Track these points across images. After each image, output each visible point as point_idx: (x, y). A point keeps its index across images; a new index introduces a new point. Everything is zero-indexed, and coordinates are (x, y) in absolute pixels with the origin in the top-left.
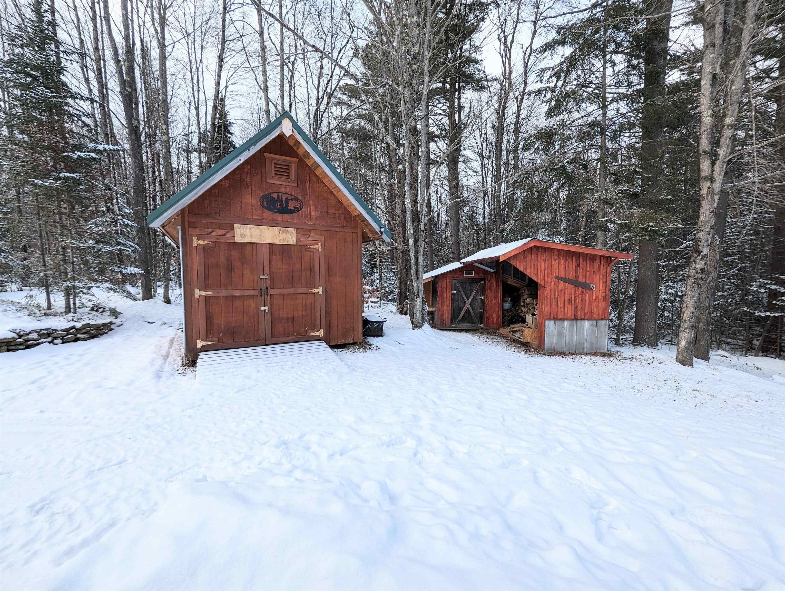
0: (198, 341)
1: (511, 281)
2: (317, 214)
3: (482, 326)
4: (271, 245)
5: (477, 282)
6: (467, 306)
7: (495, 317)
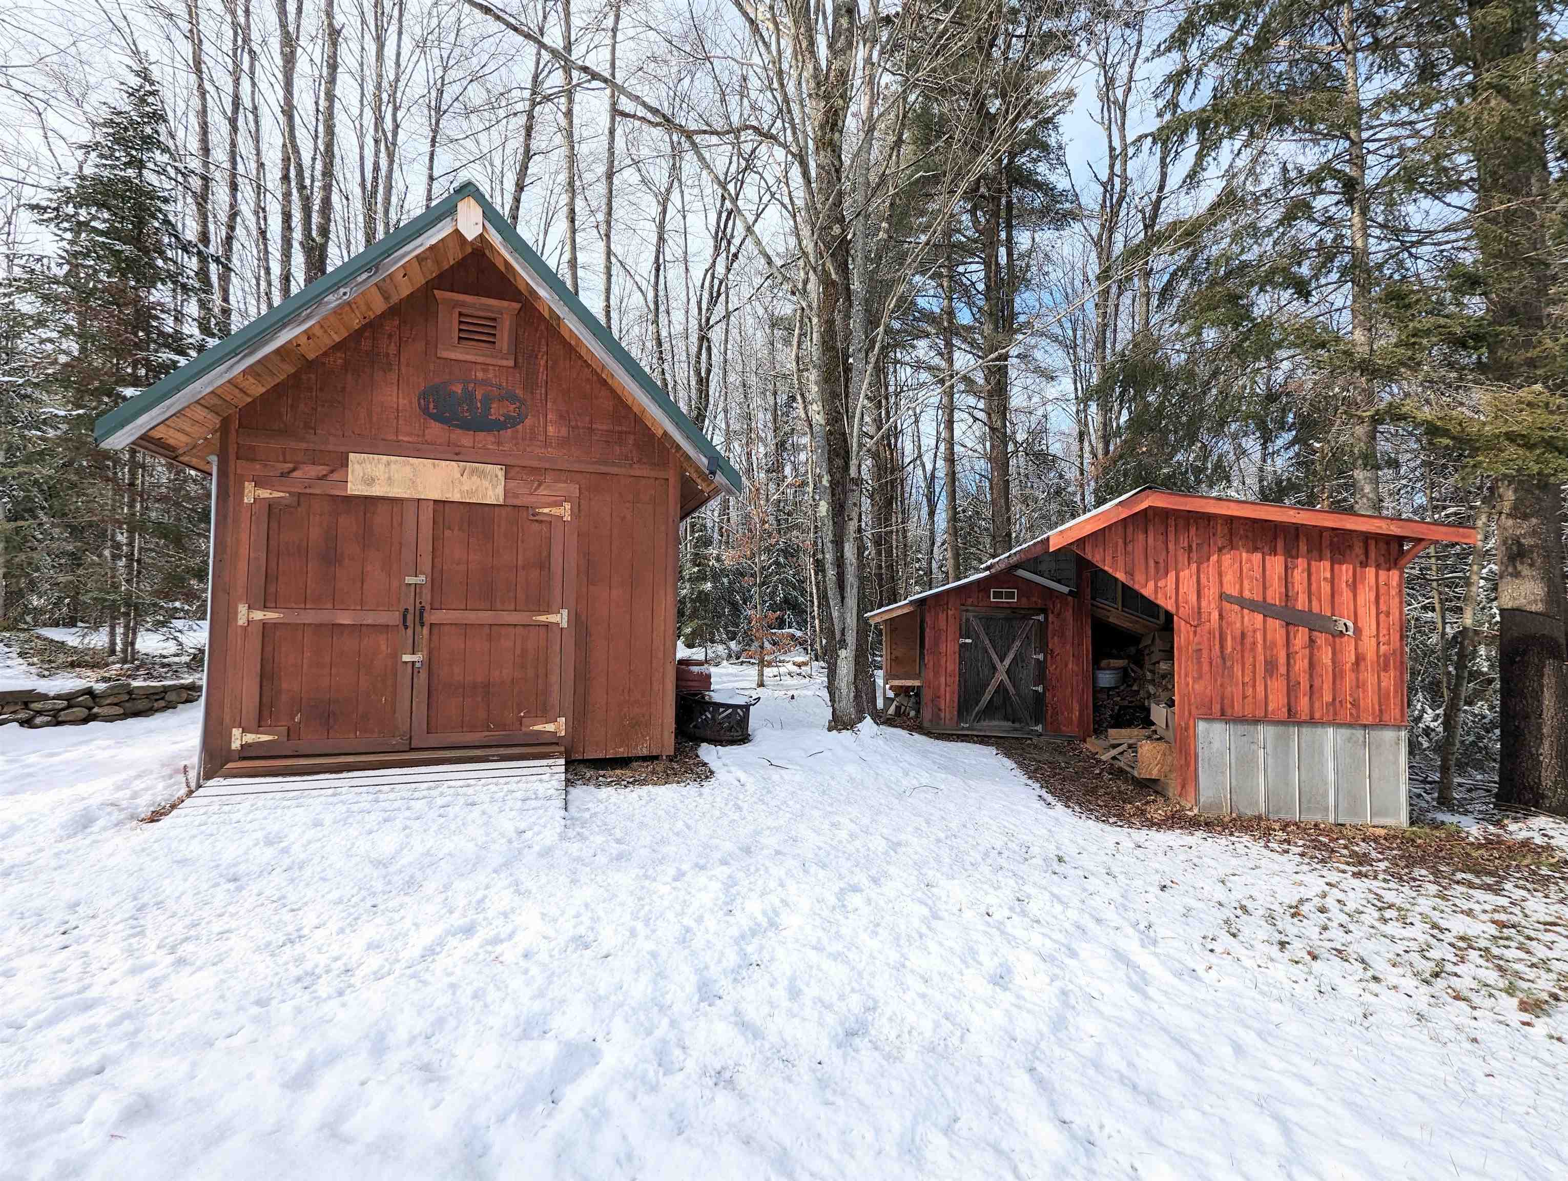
0: (236, 732)
1: (1117, 617)
2: (564, 432)
3: (1039, 728)
4: (440, 504)
5: (1025, 617)
6: (1001, 676)
7: (1076, 707)
